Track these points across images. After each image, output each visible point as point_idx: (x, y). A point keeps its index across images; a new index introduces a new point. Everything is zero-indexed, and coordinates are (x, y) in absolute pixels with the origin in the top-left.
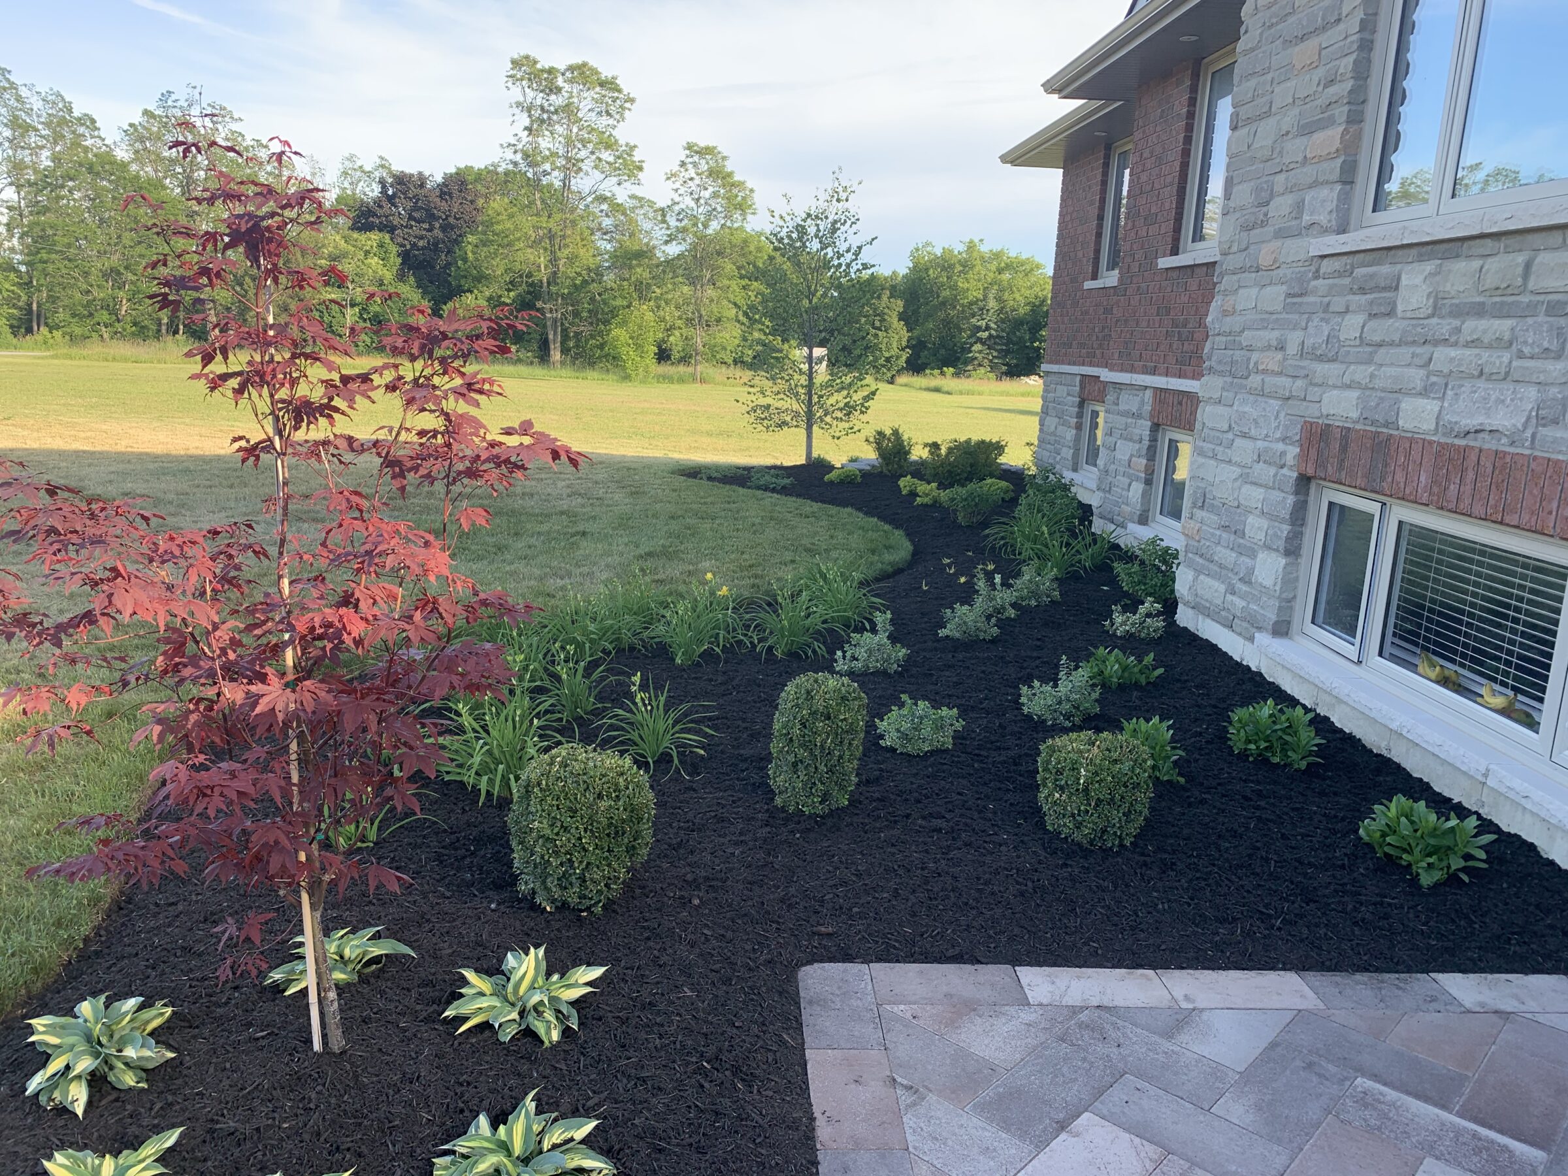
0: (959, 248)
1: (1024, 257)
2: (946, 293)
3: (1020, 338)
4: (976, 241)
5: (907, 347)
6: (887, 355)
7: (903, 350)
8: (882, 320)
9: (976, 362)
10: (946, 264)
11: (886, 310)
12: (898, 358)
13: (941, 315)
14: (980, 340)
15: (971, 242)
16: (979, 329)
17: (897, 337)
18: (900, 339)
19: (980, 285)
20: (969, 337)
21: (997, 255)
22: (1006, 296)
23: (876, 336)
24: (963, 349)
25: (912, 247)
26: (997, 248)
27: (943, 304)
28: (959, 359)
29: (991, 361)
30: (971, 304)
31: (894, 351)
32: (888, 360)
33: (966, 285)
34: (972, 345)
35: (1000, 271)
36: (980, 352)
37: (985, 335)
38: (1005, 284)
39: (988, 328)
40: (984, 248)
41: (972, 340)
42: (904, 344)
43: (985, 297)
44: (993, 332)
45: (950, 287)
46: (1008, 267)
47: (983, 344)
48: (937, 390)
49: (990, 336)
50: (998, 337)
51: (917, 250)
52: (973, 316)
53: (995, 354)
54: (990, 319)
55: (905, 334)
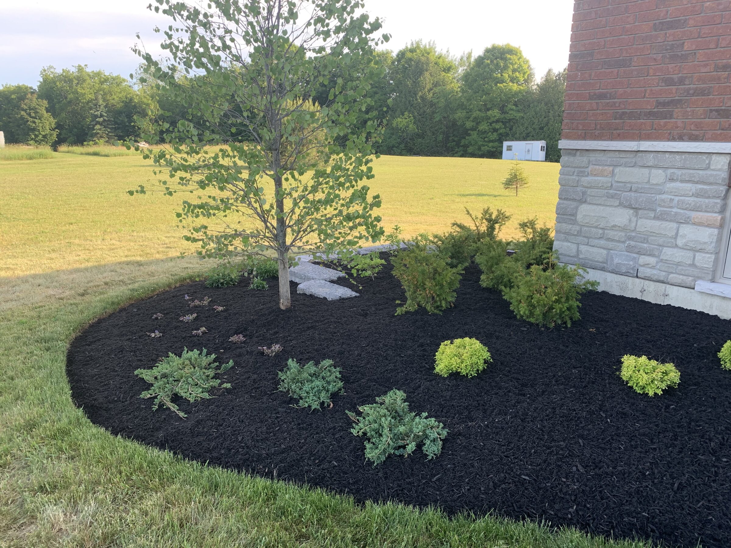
0: (73, 70)
1: (114, 75)
2: (71, 96)
3: (122, 121)
4: (83, 66)
5: (56, 128)
6: (43, 133)
7: (54, 130)
8: (36, 113)
9: (99, 136)
10: (66, 78)
11: (37, 106)
12: (51, 135)
13: (69, 109)
14: (98, 123)
15: (79, 66)
16: (96, 116)
17: (48, 123)
18: (50, 124)
19: (92, 91)
20: (91, 121)
21: (98, 74)
22: (108, 97)
23: (34, 122)
24: (89, 128)
25: (41, 69)
26: (96, 70)
27: (70, 102)
28: (87, 134)
29: (108, 134)
30: (89, 102)
31: (48, 131)
32: (45, 136)
33: (83, 91)
34: (94, 126)
35: (102, 83)
36: (100, 129)
37: (101, 119)
38: (106, 90)
39: (101, 116)
40: (89, 70)
41: (94, 123)
42: (53, 126)
43: (96, 99)
44: (105, 118)
45: (73, 93)
46: (106, 80)
47: (101, 125)
48: (96, 154)
49: (104, 120)
50: (109, 120)
51: (45, 71)
52: (91, 109)
53: (109, 130)
54: (102, 110)
55: (53, 121)
